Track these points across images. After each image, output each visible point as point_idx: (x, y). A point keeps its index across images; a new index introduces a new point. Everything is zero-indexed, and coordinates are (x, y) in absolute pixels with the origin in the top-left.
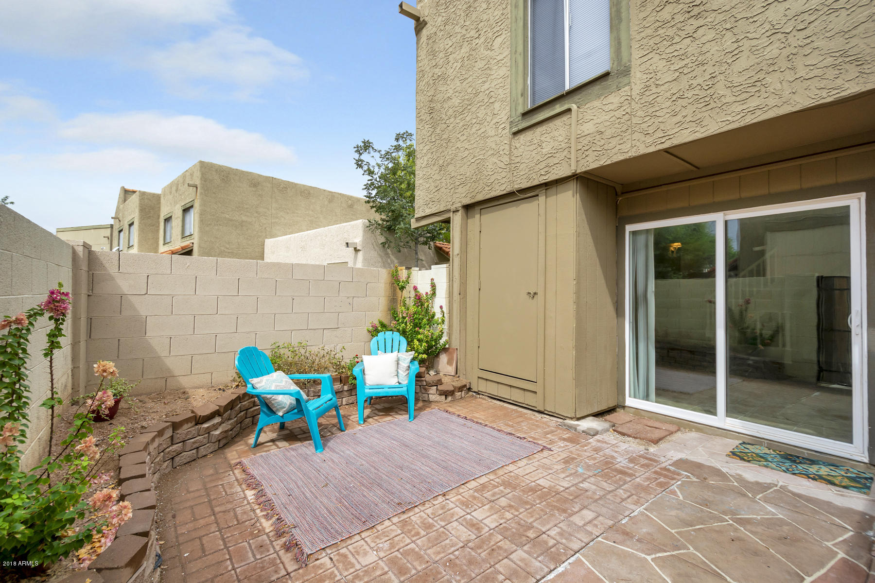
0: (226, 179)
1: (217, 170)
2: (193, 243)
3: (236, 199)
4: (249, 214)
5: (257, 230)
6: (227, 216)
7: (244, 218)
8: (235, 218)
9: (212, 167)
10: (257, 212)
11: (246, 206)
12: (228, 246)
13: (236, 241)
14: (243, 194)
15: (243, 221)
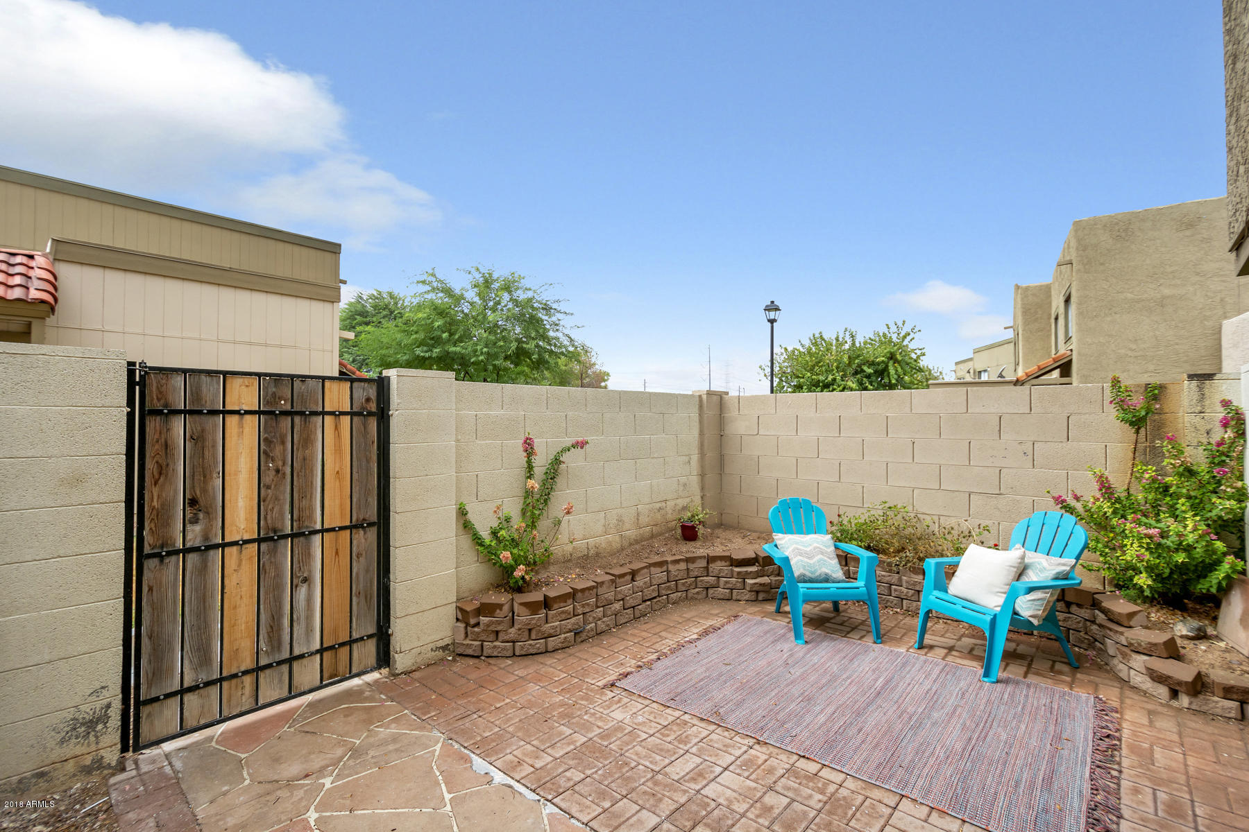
0: (1123, 234)
1: (1105, 226)
2: (1071, 350)
3: (1148, 262)
4: (1179, 282)
5: (1201, 306)
6: (1129, 296)
7: (1167, 292)
8: (1146, 295)
9: (1095, 224)
10: (1198, 274)
11: (1169, 269)
12: (1134, 347)
13: (1151, 334)
14: (1163, 249)
15: (1164, 298)
